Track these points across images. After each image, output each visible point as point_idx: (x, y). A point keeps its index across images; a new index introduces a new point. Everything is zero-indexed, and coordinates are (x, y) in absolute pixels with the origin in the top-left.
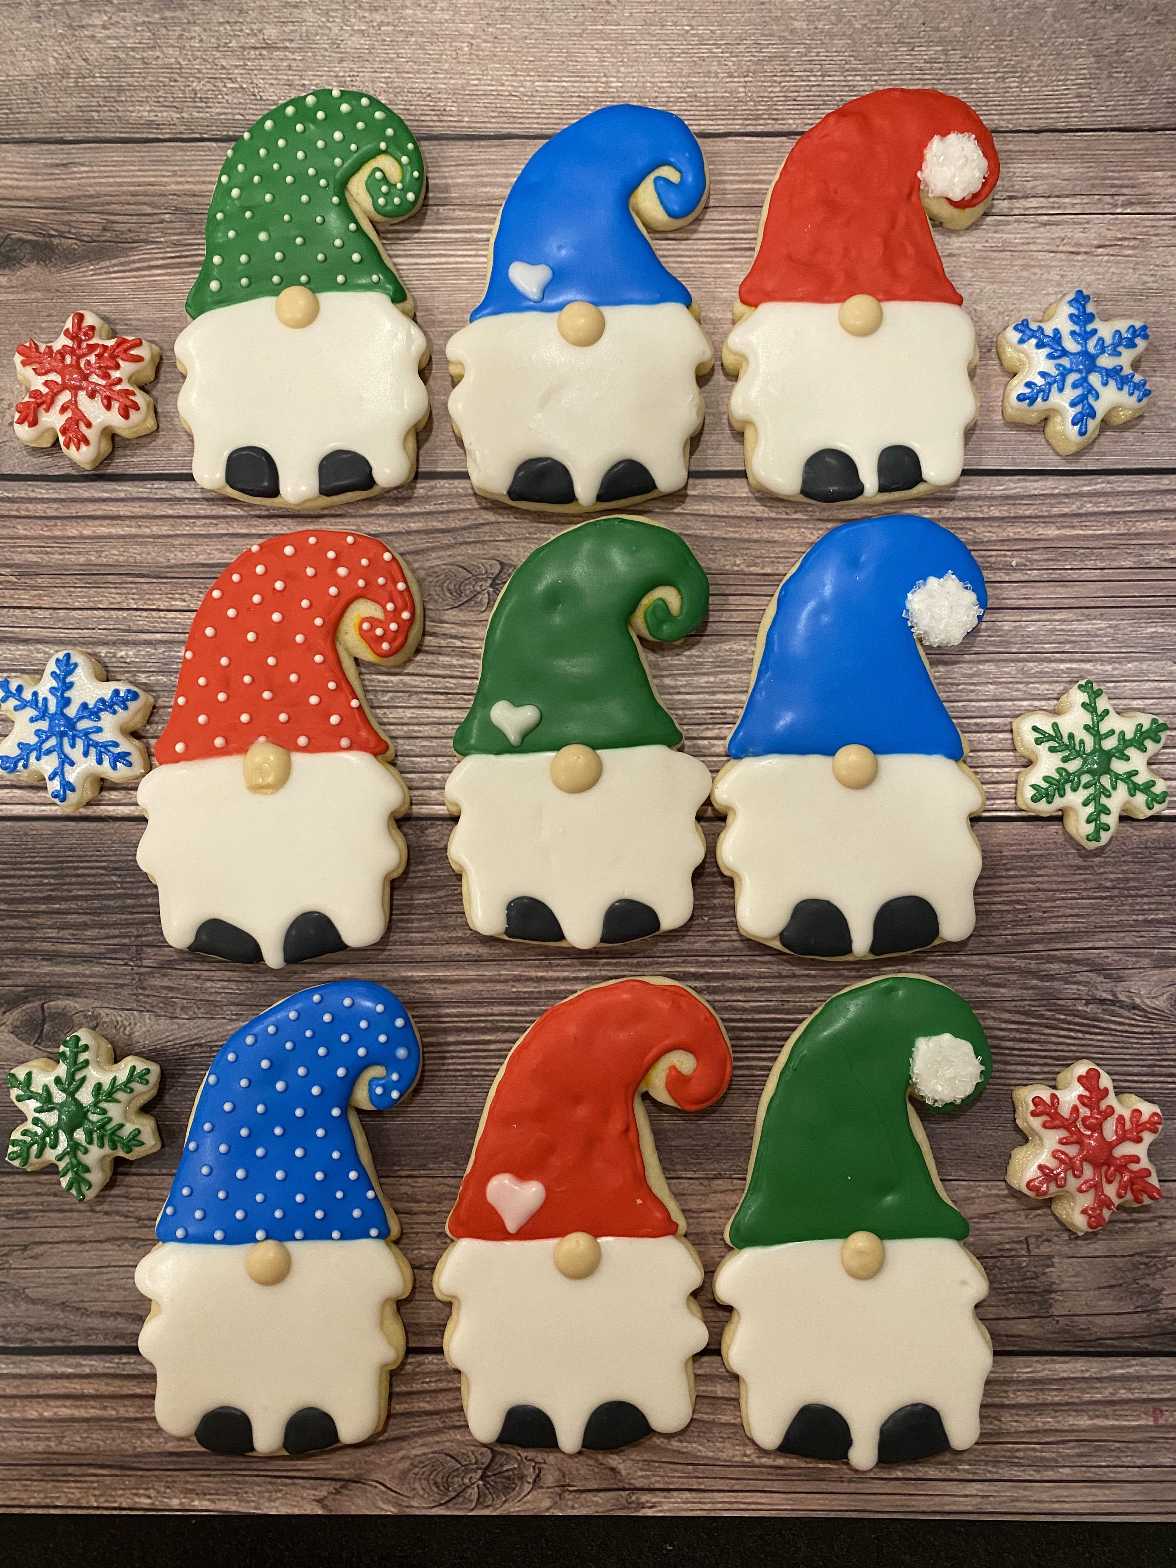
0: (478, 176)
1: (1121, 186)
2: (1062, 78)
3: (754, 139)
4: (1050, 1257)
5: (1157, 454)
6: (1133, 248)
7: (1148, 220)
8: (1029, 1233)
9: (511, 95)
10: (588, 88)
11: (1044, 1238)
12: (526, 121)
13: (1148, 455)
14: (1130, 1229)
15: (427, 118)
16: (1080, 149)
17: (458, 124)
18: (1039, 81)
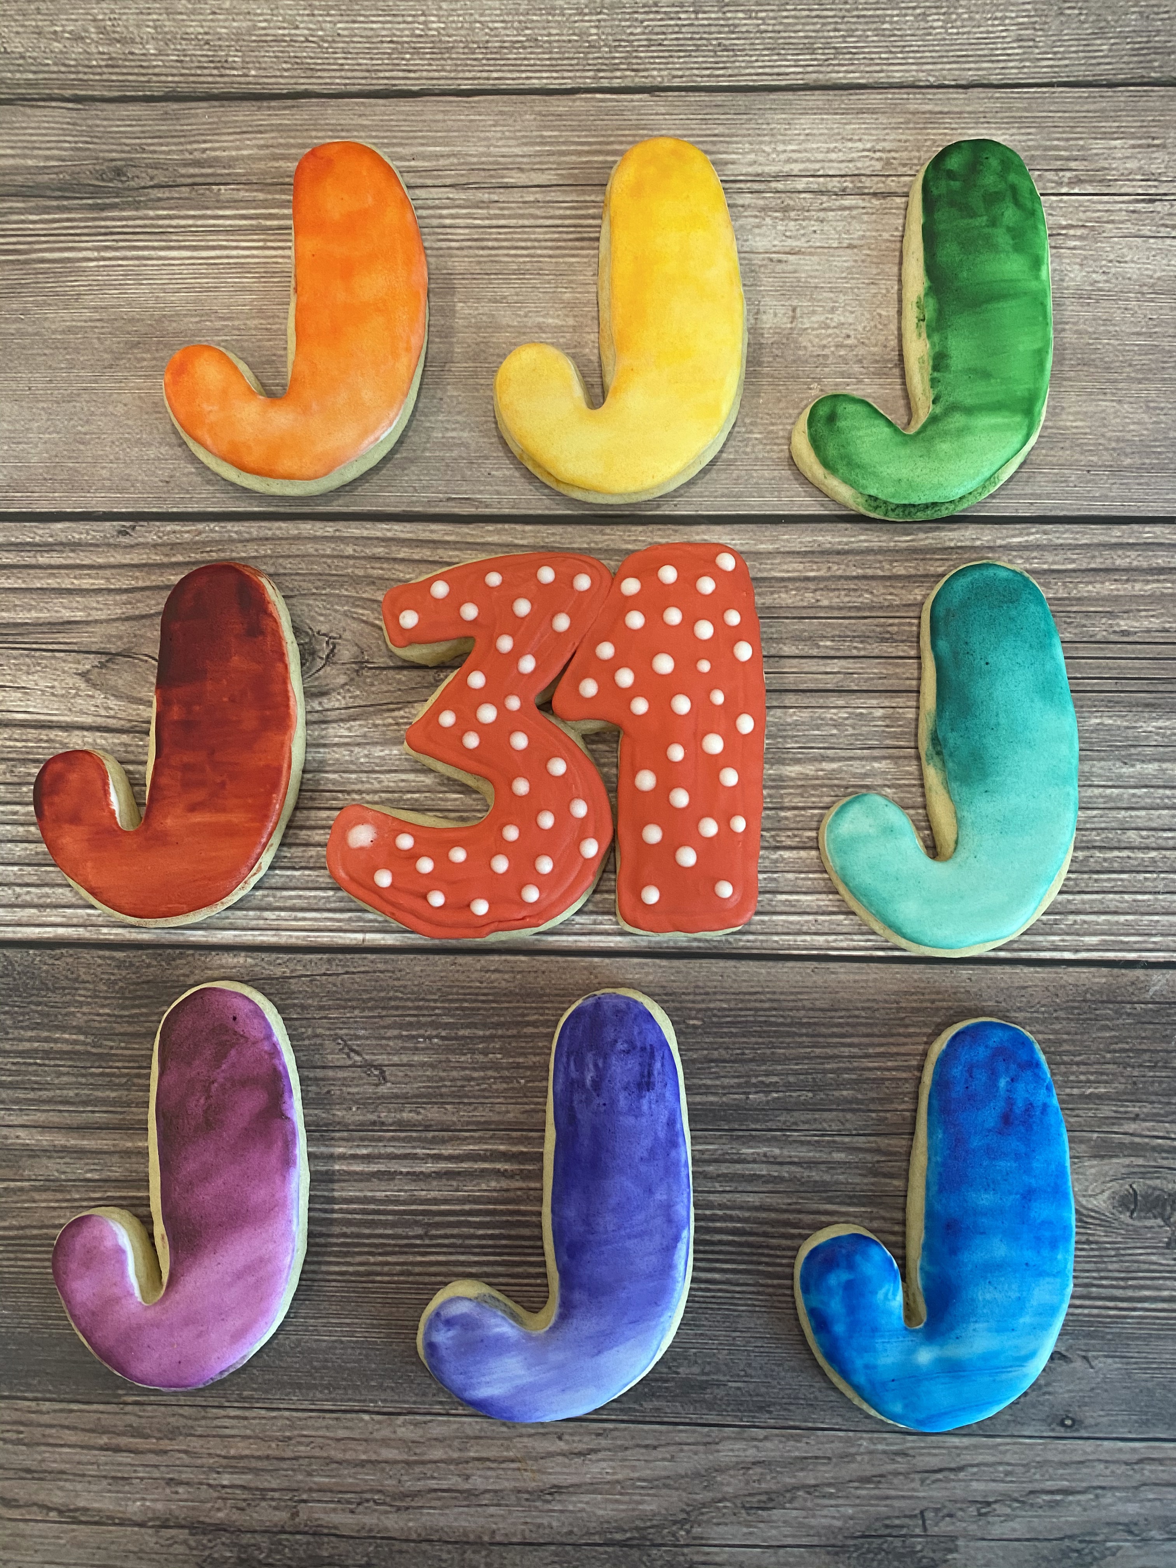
0: (268, 147)
1: (1068, 159)
2: (999, 15)
3: (608, 96)
4: (953, 1538)
5: (1105, 497)
6: (1081, 238)
7: (1101, 202)
8: (925, 1504)
9: (308, 41)
10: (402, 30)
11: (945, 1511)
12: (325, 74)
13: (1094, 499)
14: (1057, 1503)
15: (206, 72)
16: (1019, 109)
17: (242, 79)
18: (971, 19)
